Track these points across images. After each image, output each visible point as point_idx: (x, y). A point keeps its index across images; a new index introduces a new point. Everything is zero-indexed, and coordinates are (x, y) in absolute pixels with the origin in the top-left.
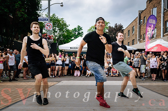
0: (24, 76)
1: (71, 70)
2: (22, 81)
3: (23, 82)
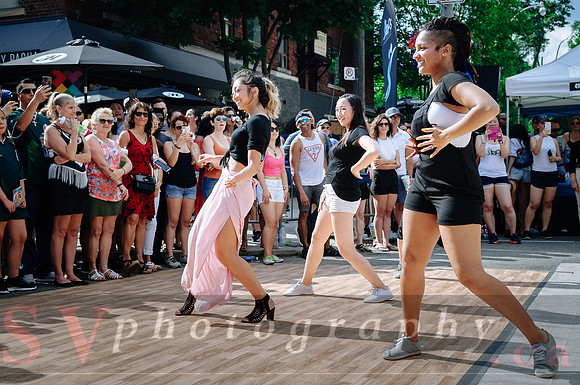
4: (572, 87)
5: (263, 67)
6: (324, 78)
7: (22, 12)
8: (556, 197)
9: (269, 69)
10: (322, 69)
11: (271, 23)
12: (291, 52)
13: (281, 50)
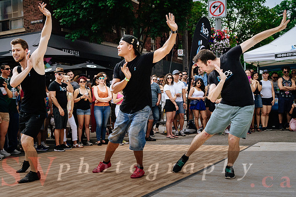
0: (168, 130)
1: (280, 116)
2: (164, 141)
3: (168, 144)
4: (276, 56)
7: (24, 30)
8: (271, 111)
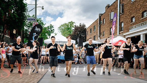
5: (3, 34)
6: (15, 37)
9: (4, 35)
10: (15, 36)
11: (5, 27)
12: (9, 32)
13: (7, 32)
